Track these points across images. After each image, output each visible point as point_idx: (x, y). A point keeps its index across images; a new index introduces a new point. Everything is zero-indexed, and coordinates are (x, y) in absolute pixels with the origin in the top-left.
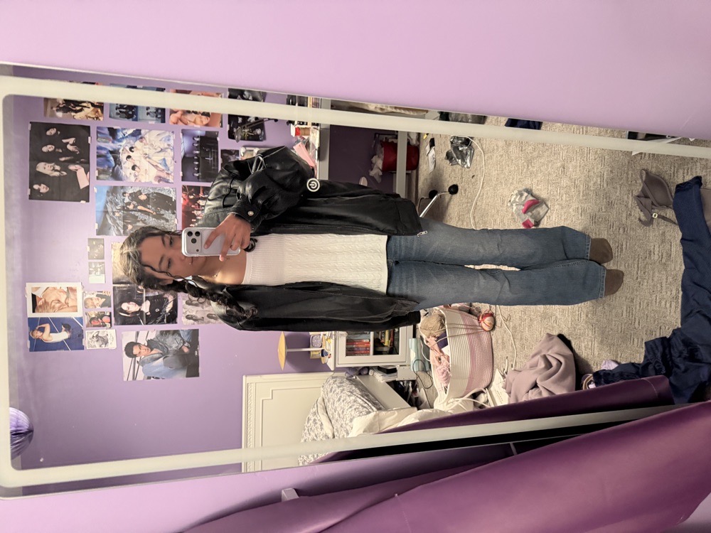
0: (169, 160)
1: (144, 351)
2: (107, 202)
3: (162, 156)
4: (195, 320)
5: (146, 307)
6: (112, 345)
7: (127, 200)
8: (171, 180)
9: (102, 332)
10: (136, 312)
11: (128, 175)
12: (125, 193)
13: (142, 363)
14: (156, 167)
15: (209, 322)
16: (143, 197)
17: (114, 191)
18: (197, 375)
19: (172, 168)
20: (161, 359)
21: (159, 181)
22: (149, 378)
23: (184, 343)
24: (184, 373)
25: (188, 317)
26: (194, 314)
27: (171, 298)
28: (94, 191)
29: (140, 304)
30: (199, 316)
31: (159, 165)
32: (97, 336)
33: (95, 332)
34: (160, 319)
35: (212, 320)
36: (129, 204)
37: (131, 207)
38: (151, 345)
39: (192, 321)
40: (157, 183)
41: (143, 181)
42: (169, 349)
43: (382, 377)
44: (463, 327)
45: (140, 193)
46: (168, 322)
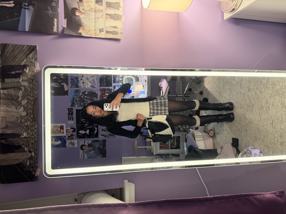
0: (95, 80)
1: (87, 148)
2: (74, 95)
3: (92, 78)
4: (105, 136)
5: (88, 132)
6: (76, 146)
7: (81, 94)
8: (96, 87)
9: (72, 141)
10: (84, 134)
11: (81, 86)
12: (80, 92)
13: (86, 152)
14: (91, 82)
15: (109, 137)
16: (86, 93)
17: (77, 91)
18: (105, 157)
19: (96, 83)
20: (93, 151)
22: (89, 158)
23: (101, 145)
24: (101, 156)
25: (102, 135)
26: (104, 134)
27: (96, 128)
28: (70, 92)
29: (85, 131)
30: (106, 135)
31: (92, 82)
32: (71, 143)
33: (70, 141)
34: (92, 136)
35: (111, 136)
36: (82, 96)
37: (82, 97)
38: (89, 145)
39: (103, 137)
40: (91, 88)
41: (86, 87)
42: (96, 147)
43: (174, 158)
44: (202, 137)
45: (85, 92)
46: (95, 137)
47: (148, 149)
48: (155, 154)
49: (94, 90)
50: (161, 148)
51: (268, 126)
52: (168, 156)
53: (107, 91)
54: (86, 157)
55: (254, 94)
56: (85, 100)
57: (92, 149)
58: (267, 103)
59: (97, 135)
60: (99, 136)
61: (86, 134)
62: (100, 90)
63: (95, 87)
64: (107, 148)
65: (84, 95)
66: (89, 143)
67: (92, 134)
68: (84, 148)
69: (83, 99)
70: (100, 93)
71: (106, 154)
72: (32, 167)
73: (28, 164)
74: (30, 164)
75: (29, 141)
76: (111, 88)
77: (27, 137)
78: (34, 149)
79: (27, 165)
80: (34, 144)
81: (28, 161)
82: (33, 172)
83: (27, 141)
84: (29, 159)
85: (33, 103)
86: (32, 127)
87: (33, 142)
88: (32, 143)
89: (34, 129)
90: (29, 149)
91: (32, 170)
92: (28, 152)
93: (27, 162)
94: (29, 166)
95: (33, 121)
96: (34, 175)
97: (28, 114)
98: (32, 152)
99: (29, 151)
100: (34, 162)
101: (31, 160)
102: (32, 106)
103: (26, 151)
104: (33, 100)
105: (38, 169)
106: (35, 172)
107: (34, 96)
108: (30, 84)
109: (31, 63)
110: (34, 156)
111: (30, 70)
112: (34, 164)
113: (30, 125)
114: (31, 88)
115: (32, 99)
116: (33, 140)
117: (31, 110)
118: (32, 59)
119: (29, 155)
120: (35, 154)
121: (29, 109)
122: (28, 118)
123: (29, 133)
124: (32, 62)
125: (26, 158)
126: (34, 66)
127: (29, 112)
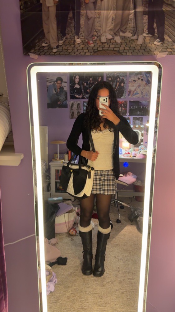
0: (138, 96)
1: (58, 85)
3: (140, 92)
4: (71, 106)
5: (77, 86)
7: (121, 78)
8: (130, 97)
10: (75, 81)
11: (131, 78)
12: (124, 77)
13: (54, 84)
14: (135, 90)
15: (70, 112)
16: (122, 85)
18: (48, 107)
19: (134, 97)
20: (55, 92)
21: (129, 91)
22: (47, 87)
23: (62, 102)
24: (49, 102)
25: (72, 104)
26: (74, 106)
27: (81, 96)
29: (79, 83)
30: (73, 108)
31: (136, 91)
34: (72, 92)
35: (71, 114)
36: (120, 79)
37: (118, 80)
38: (61, 88)
39: (71, 105)
40: (128, 91)
41: (129, 85)
42: (59, 96)
43: (46, 185)
44: (69, 221)
45: (124, 83)
46: (71, 96)
47: (57, 156)
48: (50, 164)
49: (126, 94)
50: (57, 171)
51: (80, 303)
52: (48, 178)
53: (124, 110)
54: (48, 84)
55: (117, 288)
56: (114, 82)
57: (57, 91)
58: (106, 304)
59: (73, 97)
60: (72, 100)
61: (75, 84)
62: (126, 102)
63: (129, 95)
64: (58, 110)
65: (120, 81)
66: (64, 87)
67: (74, 91)
68: (59, 82)
69: (116, 80)
70: (122, 101)
71: (51, 109)
72: (39, 50)
73: (44, 45)
74: (43, 47)
75: (71, 45)
76: (127, 114)
77: (76, 44)
78: (60, 52)
79: (42, 43)
80: (67, 52)
81: (47, 45)
82: (34, 50)
83: (71, 44)
84: (48, 45)
85: (117, 50)
86: (87, 49)
87: (69, 51)
88: (68, 49)
89: (85, 51)
90: (61, 46)
91: (35, 49)
92: (57, 44)
93: (45, 43)
94: (40, 46)
95: (94, 50)
96: (30, 52)
97: (103, 44)
98: (57, 49)
99: (59, 45)
100: (45, 51)
101: (48, 48)
102: (113, 49)
103: (59, 42)
104: (119, 50)
105: (37, 56)
106: (34, 52)
107: (125, 51)
108: (140, 46)
109: (166, 48)
110: (52, 51)
111: (157, 46)
112: (43, 51)
113: (89, 46)
114: (134, 47)
115: (121, 49)
116: (72, 50)
117: (108, 48)
118: (171, 49)
119: (54, 46)
120: (55, 52)
121: (110, 45)
122: (98, 44)
123: (80, 45)
124: (168, 48)
125: (50, 43)
126: (162, 51)
127: (105, 46)
